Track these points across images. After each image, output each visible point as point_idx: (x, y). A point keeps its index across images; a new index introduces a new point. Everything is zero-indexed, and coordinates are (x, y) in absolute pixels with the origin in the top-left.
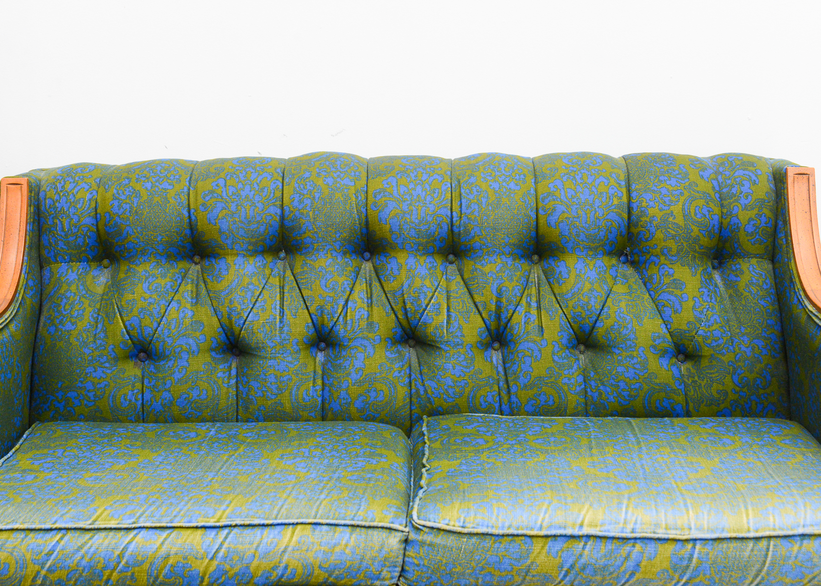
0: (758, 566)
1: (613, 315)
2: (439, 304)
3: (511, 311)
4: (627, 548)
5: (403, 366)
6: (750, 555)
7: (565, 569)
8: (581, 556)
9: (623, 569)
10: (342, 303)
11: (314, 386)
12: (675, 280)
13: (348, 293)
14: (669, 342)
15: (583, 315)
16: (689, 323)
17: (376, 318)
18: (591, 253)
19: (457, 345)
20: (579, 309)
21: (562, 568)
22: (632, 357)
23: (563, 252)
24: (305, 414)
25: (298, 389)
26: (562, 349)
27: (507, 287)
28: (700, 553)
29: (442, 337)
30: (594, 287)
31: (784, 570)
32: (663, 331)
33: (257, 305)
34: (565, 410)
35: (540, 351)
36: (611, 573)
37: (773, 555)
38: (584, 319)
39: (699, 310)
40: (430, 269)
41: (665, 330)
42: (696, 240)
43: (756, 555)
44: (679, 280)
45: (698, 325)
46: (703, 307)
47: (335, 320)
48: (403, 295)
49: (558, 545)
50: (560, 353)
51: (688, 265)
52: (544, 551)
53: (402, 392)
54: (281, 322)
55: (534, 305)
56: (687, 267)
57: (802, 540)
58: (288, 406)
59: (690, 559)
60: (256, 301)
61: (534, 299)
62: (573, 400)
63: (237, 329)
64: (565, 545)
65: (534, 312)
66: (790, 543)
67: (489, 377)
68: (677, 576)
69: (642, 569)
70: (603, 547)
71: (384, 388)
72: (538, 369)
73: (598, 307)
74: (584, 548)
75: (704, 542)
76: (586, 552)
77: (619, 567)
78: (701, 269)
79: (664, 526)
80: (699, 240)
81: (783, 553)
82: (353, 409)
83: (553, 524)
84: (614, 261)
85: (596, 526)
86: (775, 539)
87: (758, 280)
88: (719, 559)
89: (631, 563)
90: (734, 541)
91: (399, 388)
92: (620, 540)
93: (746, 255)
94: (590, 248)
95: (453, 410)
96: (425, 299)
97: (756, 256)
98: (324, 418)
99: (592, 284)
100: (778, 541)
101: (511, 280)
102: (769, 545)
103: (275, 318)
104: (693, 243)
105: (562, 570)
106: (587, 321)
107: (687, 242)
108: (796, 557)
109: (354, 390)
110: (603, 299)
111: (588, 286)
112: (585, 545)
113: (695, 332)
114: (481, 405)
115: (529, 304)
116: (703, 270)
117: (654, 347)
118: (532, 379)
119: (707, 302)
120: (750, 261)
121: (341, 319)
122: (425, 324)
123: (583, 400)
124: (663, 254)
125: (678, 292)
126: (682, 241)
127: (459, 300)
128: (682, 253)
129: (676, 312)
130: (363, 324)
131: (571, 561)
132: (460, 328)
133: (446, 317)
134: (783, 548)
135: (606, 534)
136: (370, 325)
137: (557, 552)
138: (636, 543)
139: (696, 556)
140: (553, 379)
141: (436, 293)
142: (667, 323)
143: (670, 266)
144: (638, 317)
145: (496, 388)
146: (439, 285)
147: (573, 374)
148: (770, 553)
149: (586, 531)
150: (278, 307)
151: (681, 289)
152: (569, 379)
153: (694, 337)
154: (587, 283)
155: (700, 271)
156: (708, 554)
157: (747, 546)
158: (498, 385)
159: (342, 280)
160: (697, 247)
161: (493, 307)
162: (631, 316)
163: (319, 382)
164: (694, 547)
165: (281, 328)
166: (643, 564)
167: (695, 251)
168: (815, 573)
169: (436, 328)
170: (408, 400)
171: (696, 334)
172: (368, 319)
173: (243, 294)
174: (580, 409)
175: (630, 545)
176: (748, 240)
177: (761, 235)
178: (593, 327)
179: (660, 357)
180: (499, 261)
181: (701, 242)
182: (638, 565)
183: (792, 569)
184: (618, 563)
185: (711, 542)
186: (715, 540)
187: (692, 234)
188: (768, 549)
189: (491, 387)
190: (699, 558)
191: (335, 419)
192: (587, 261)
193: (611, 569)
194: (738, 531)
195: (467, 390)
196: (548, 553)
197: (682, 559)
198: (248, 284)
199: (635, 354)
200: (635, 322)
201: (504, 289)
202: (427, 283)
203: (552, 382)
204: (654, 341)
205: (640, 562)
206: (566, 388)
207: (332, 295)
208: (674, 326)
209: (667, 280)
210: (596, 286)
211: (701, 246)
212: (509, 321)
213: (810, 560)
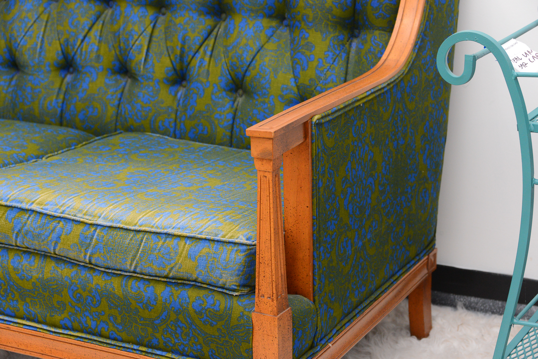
0: (133, 252)
1: (257, 67)
2: (141, 46)
3: (191, 57)
4: (54, 223)
5: (116, 91)
6: (129, 243)
7: (15, 232)
8: (25, 224)
9: (50, 238)
10: (81, 38)
11: (56, 99)
12: (308, 42)
13: (86, 30)
14: (294, 93)
15: (238, 65)
16: (311, 80)
17: (102, 52)
18: (253, 15)
19: (149, 79)
20: (235, 60)
21: (14, 231)
22: (264, 103)
23: (234, 12)
24: (47, 119)
25: (45, 99)
26: (219, 91)
27: (189, 37)
28: (98, 235)
29: (140, 71)
30: (249, 43)
31: (151, 259)
32: (291, 84)
33: (28, 34)
34: (215, 139)
35: (204, 90)
36: (43, 241)
37: (144, 246)
38: (238, 68)
39: (320, 69)
40: (141, 17)
41: (293, 84)
42: (330, 10)
43: (133, 244)
44: (311, 43)
45: (317, 82)
46: (324, 67)
47: (75, 50)
48: (119, 35)
49: (13, 214)
50: (218, 94)
51: (321, 32)
52: (4, 217)
53: (111, 111)
54: (41, 47)
55: (209, 53)
56: (319, 33)
57: (166, 238)
58: (37, 112)
59: (92, 239)
60: (28, 30)
61: (210, 48)
62: (222, 132)
63: (14, 50)
64: (17, 215)
65: (207, 59)
66: (158, 238)
67: (168, 107)
68: (83, 250)
69: (62, 241)
70: (39, 220)
71: (99, 106)
72: (201, 104)
73: (249, 59)
74: (28, 219)
75: (103, 228)
76: (29, 222)
77: (48, 236)
78: (332, 35)
79: (84, 212)
80: (332, 10)
81: (151, 245)
82: (77, 120)
83: (16, 199)
84: (274, 23)
85: (42, 204)
86: (149, 234)
87: (375, 49)
88: (110, 242)
89: (54, 235)
90: (122, 231)
91: (109, 107)
92: (51, 217)
93: (372, 27)
94: (252, 11)
95: (140, 129)
96: (132, 40)
97: (379, 29)
98: (61, 124)
99: (248, 40)
100: (151, 236)
101: (194, 31)
102: (143, 238)
103: (37, 45)
104: (327, 13)
105: (13, 233)
106: (240, 70)
107: (321, 11)
108: (159, 250)
109: (80, 106)
110: (254, 53)
111: (244, 41)
112: (29, 217)
113: (314, 87)
114: (159, 128)
115: (205, 52)
116: (334, 37)
117: (281, 97)
118: (195, 112)
119: (329, 63)
120: (373, 33)
121: (79, 50)
122: (130, 60)
123: (228, 134)
124: (303, 20)
125: (308, 53)
126: (317, 10)
127: (157, 44)
128: (317, 20)
129: (303, 69)
130: (93, 55)
131: (19, 227)
132: (153, 66)
133: (144, 56)
134: (152, 241)
135: (45, 212)
136: (98, 57)
137: (12, 219)
138: (60, 221)
139: (95, 237)
140: (208, 114)
141: (141, 37)
142: (296, 78)
143: (307, 31)
144: (276, 71)
145: (173, 116)
146: (145, 30)
147: (224, 112)
148: (143, 244)
149: (34, 207)
150: (41, 36)
151: (311, 51)
152: (220, 115)
153: (313, 91)
154: (244, 39)
155: (330, 37)
156: (103, 237)
157: (128, 236)
158: (176, 114)
159: (85, 21)
160: (330, 17)
161: (178, 52)
162: (271, 69)
163: (61, 97)
164: (95, 231)
165: (40, 52)
166: (62, 237)
167: (328, 20)
168: (172, 265)
169: (136, 64)
170: (114, 118)
171: (315, 89)
172: (97, 52)
173: (20, 24)
174: (225, 140)
175: (57, 222)
176: (373, 14)
177: (385, 11)
178: (244, 75)
179: (286, 105)
180: (187, 15)
181: (334, 13)
182: (59, 238)
183: (156, 258)
184: (47, 233)
185: (107, 229)
186: (110, 227)
187: (326, 5)
188: (142, 240)
189: (169, 115)
190: (97, 239)
191: (67, 126)
192: (249, 21)
193: (43, 237)
194: (129, 224)
195: (150, 114)
196: (6, 218)
197: (86, 238)
198: (25, 17)
199: (267, 100)
200: (272, 75)
201: (187, 38)
202: (136, 28)
203: (208, 116)
204: (282, 91)
205: (61, 236)
206: (216, 122)
207: (75, 30)
208: (301, 81)
209: (303, 43)
210: (250, 42)
211: (334, 16)
212: (189, 63)
213: (169, 253)
